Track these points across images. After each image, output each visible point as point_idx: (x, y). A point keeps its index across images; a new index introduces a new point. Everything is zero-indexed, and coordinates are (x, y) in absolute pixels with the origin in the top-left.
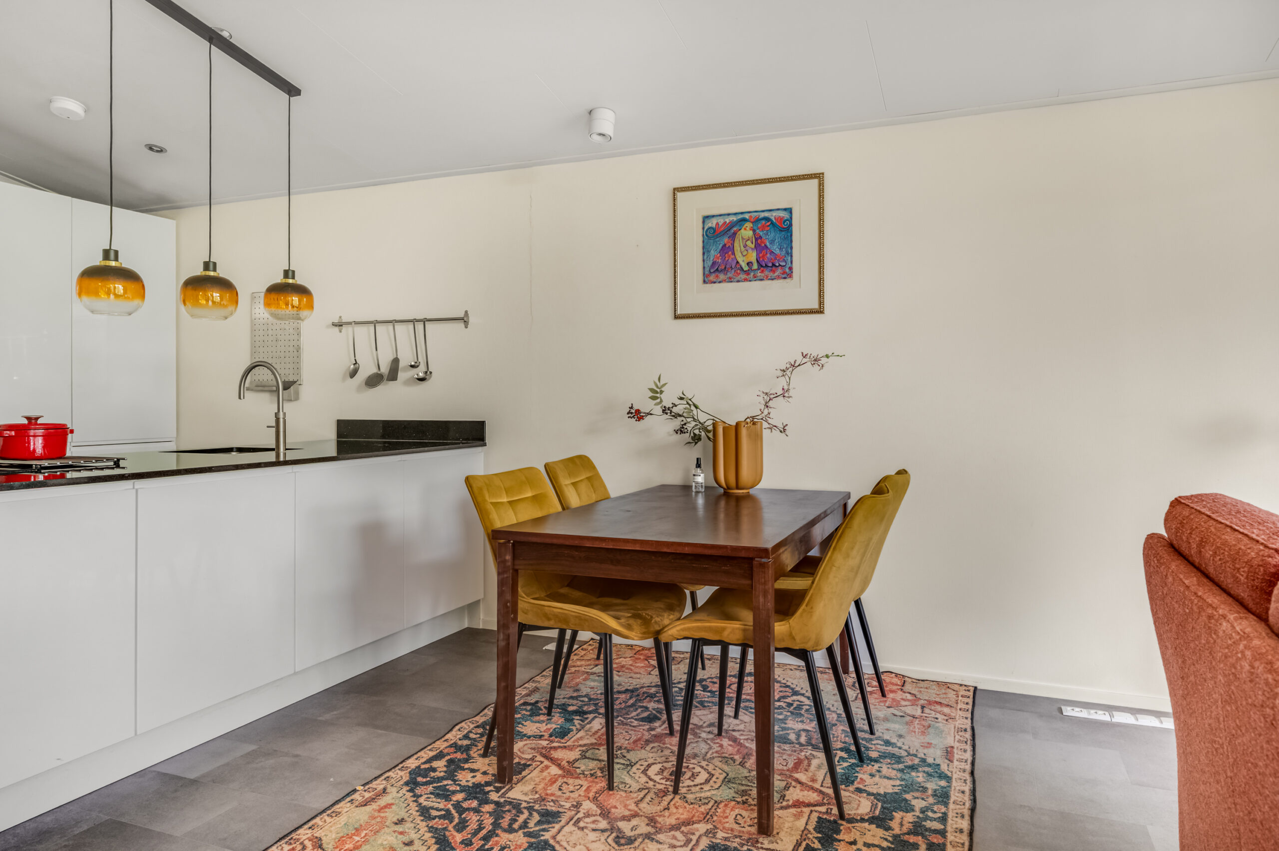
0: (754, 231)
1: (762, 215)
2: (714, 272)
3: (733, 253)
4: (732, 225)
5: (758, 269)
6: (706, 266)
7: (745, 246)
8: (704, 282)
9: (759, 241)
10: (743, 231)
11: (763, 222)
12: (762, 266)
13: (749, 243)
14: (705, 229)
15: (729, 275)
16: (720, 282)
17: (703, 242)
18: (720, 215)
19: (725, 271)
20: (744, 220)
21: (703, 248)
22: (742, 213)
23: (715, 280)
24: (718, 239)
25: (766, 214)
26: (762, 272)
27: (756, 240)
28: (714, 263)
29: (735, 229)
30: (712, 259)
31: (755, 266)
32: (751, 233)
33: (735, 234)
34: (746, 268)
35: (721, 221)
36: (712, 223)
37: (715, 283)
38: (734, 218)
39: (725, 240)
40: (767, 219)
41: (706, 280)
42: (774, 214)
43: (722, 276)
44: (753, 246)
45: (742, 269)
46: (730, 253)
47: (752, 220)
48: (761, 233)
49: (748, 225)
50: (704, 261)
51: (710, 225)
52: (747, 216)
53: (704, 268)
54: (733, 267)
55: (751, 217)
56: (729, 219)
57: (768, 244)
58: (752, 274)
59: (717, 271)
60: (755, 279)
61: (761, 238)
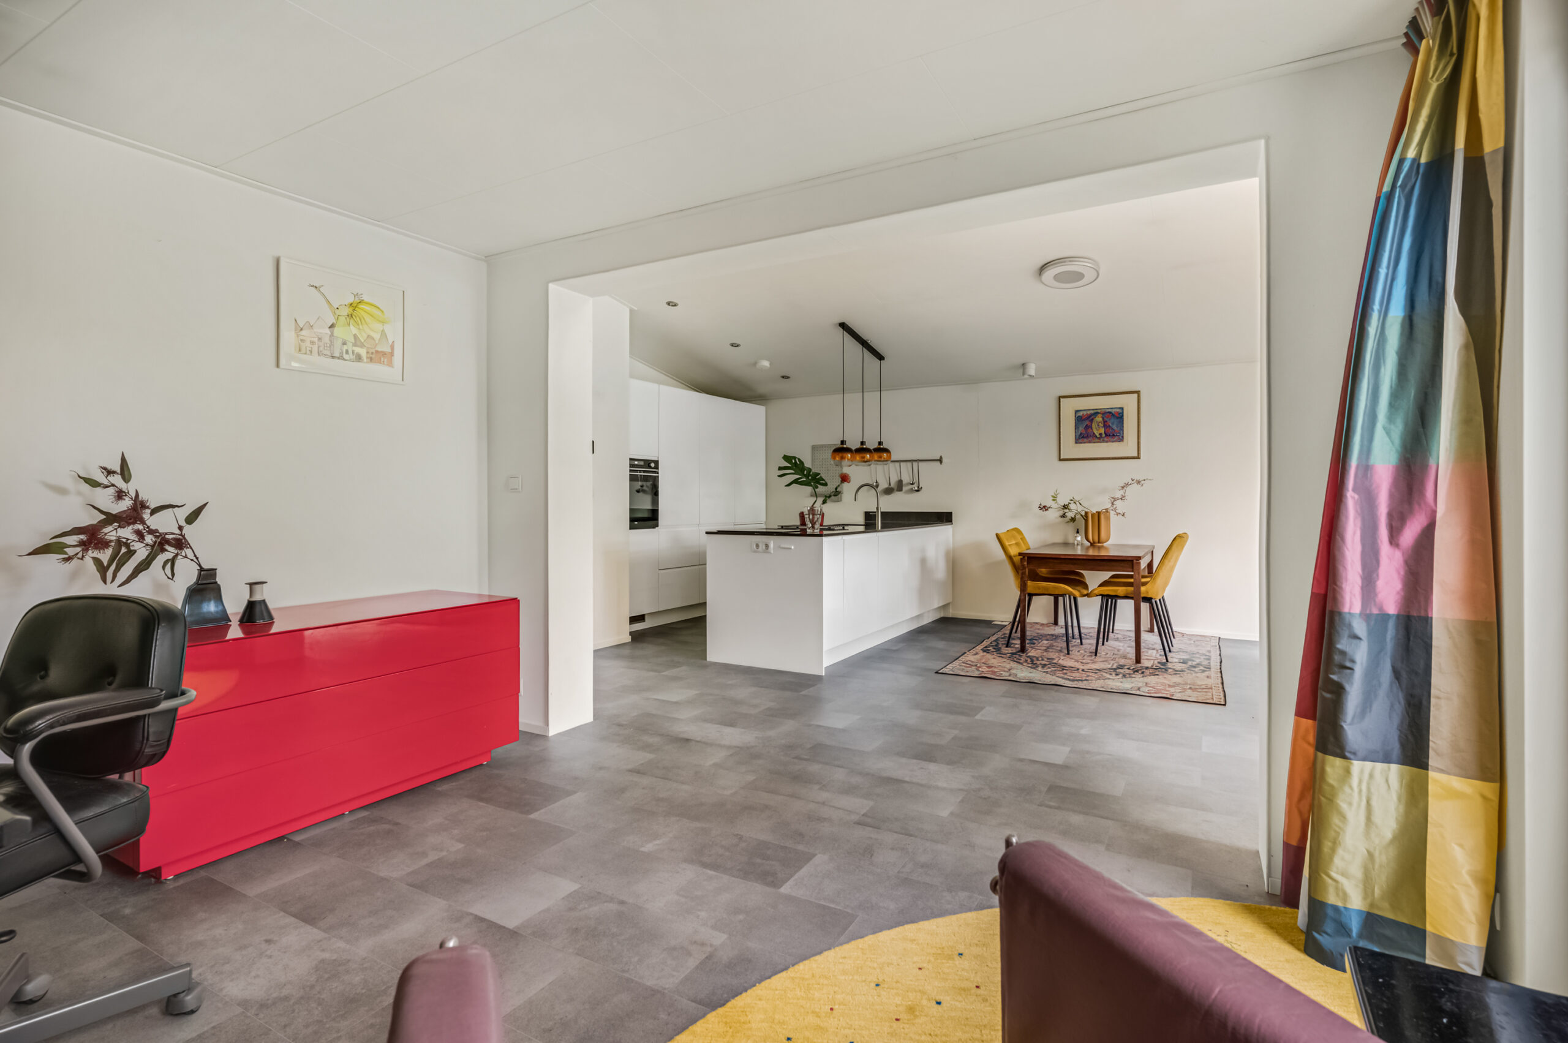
0: (1103, 418)
1: (1108, 410)
2: (1081, 438)
3: (1092, 429)
4: (1091, 415)
6: (1076, 434)
7: (1098, 425)
8: (1076, 443)
9: (1106, 423)
10: (1097, 418)
11: (1108, 414)
12: (1107, 436)
13: (1100, 424)
14: (1077, 417)
15: (1089, 439)
16: (1084, 443)
17: (1075, 423)
19: (1087, 437)
20: (1098, 413)
21: (1075, 426)
22: (1097, 410)
23: (1081, 442)
24: (1083, 422)
25: (1110, 410)
26: (1108, 438)
27: (1104, 422)
28: (1081, 434)
29: (1092, 417)
30: (1079, 431)
31: (1104, 435)
32: (1101, 419)
33: (1093, 419)
34: (1098, 436)
35: (1085, 413)
36: (1081, 414)
38: (1092, 412)
39: (1087, 422)
40: (1110, 413)
42: (1114, 410)
43: (1085, 440)
44: (1102, 425)
45: (1096, 436)
46: (1090, 429)
47: (1102, 413)
48: (1107, 420)
49: (1100, 415)
50: (1075, 432)
51: (1079, 415)
52: (1099, 411)
53: (1076, 436)
54: (1091, 435)
55: (1101, 411)
56: (1089, 412)
57: (1111, 425)
58: (1102, 439)
59: (1083, 437)
60: (1104, 441)
61: (1107, 421)
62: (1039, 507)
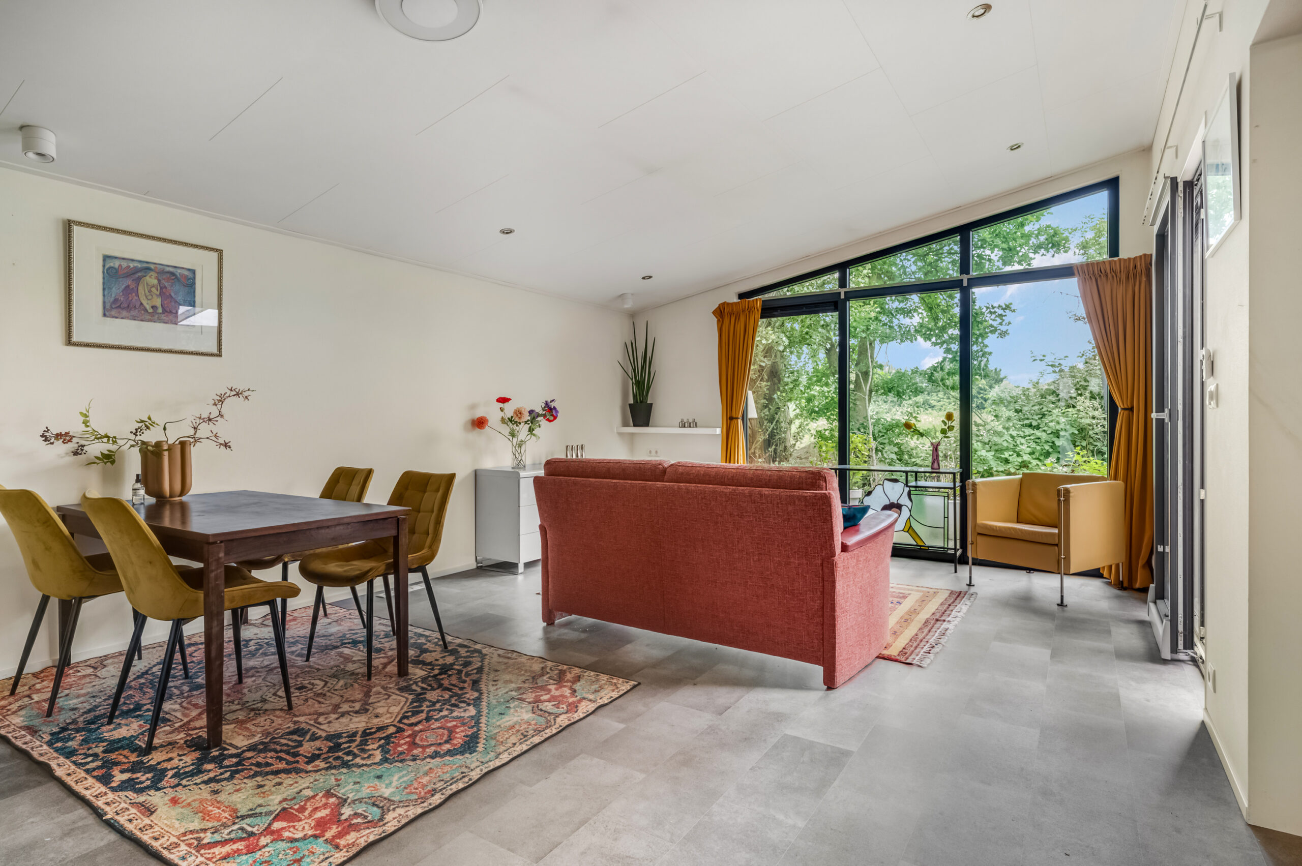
0: (159, 281)
1: (168, 269)
2: (116, 308)
3: (137, 295)
4: (136, 271)
5: (163, 313)
6: (107, 300)
7: (150, 291)
8: (105, 315)
9: (164, 290)
10: (147, 278)
11: (168, 275)
12: (167, 312)
13: (154, 290)
14: (106, 267)
15: (132, 313)
16: (122, 318)
17: (104, 278)
18: (124, 259)
19: (128, 308)
20: (149, 269)
21: (104, 284)
22: (147, 263)
23: (116, 315)
24: (121, 279)
25: (171, 269)
26: (167, 316)
27: (161, 288)
28: (116, 300)
29: (140, 274)
30: (113, 296)
31: (160, 310)
32: (156, 282)
33: (139, 279)
34: (151, 310)
35: (124, 264)
36: (116, 264)
37: (117, 318)
38: (139, 265)
39: (129, 282)
40: (173, 274)
41: (107, 314)
42: (179, 271)
43: (124, 313)
44: (158, 293)
45: (146, 310)
46: (134, 294)
47: (157, 271)
48: (166, 284)
49: (154, 274)
50: (104, 296)
51: (112, 265)
52: (152, 266)
53: (104, 303)
54: (137, 307)
55: (156, 267)
56: (132, 265)
57: (172, 294)
58: (157, 316)
59: (119, 307)
60: (160, 320)
61: (165, 287)
62: (42, 436)
